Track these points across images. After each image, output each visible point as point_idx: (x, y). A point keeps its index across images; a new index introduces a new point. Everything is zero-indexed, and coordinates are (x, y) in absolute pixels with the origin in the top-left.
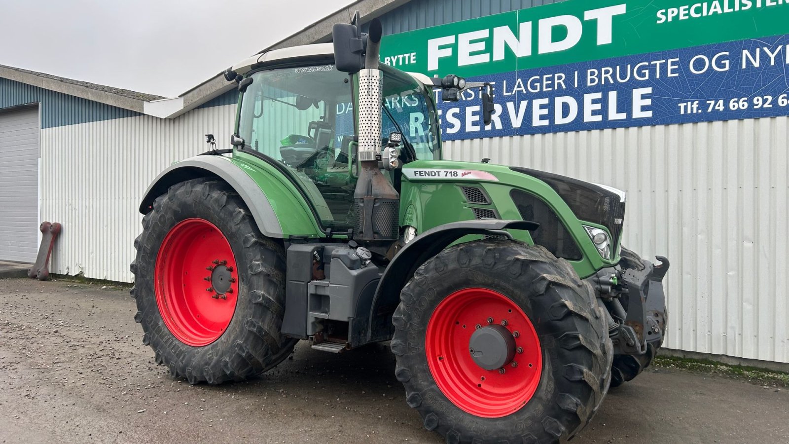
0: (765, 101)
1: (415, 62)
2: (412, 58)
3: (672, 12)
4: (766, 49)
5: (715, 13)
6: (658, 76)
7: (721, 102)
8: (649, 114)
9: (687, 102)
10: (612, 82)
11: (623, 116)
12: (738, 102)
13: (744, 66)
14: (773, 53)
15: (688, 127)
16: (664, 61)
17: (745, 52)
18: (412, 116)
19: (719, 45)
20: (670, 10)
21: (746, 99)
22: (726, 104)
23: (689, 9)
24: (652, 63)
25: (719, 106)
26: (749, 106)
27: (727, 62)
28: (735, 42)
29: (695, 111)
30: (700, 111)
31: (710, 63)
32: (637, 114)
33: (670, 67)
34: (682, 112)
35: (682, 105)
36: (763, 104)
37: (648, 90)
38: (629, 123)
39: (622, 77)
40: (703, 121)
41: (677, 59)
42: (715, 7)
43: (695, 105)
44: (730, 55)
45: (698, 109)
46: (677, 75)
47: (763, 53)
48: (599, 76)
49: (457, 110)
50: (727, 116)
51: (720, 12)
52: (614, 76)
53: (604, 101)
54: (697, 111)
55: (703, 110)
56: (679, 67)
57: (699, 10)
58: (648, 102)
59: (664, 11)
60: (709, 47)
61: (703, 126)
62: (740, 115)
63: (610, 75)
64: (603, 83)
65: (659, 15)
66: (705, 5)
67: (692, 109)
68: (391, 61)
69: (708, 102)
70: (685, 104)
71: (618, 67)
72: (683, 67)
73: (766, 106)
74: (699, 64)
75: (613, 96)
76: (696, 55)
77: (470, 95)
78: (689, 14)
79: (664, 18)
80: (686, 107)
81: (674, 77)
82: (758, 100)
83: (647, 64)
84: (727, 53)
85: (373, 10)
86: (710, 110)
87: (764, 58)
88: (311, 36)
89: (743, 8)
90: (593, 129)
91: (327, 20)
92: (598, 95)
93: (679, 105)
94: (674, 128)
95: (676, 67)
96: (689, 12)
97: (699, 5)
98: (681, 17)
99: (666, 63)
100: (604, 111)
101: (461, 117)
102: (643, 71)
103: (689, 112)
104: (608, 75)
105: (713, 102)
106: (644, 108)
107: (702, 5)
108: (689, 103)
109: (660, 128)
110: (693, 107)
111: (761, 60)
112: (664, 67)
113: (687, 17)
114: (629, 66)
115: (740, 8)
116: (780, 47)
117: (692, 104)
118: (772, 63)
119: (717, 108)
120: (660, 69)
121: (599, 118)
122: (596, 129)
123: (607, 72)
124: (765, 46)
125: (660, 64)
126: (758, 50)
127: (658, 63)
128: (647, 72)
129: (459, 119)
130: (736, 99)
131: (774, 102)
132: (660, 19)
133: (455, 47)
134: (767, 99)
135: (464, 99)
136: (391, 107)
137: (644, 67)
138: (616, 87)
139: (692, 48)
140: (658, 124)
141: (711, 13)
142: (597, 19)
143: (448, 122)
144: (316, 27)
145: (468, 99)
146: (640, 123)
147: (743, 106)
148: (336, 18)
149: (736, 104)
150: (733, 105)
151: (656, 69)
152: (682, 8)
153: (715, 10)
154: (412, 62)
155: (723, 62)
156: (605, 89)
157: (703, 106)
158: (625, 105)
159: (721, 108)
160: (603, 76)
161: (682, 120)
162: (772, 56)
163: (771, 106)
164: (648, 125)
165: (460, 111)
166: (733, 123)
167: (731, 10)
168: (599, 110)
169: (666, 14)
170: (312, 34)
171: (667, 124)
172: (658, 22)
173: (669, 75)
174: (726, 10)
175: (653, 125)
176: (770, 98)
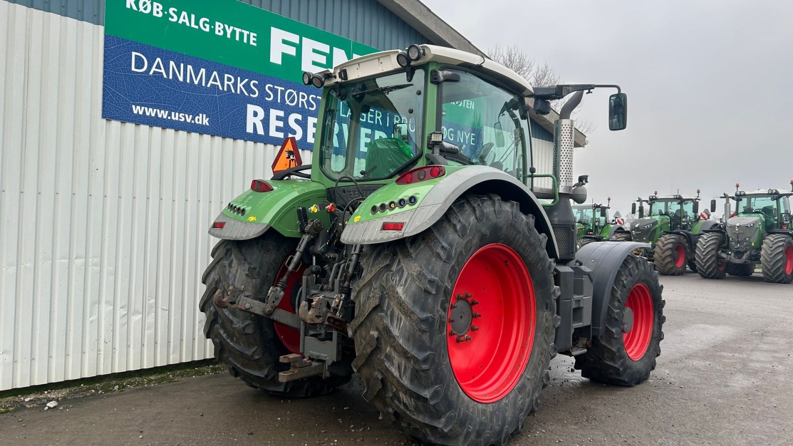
1: (255, 44)
2: (252, 39)
4: (465, 133)
13: (458, 140)
14: (467, 136)
17: (458, 132)
18: (251, 108)
19: (450, 123)
28: (456, 124)
31: (447, 133)
49: (299, 117)
60: (447, 123)
68: (224, 29)
77: (312, 106)
84: (453, 130)
101: (303, 124)
111: (464, 138)
116: (469, 134)
118: (467, 142)
129: (301, 127)
133: (299, 47)
135: (306, 107)
136: (223, 88)
143: (290, 127)
145: (310, 108)
154: (251, 43)
155: (451, 135)
165: (302, 119)
167: (455, 104)
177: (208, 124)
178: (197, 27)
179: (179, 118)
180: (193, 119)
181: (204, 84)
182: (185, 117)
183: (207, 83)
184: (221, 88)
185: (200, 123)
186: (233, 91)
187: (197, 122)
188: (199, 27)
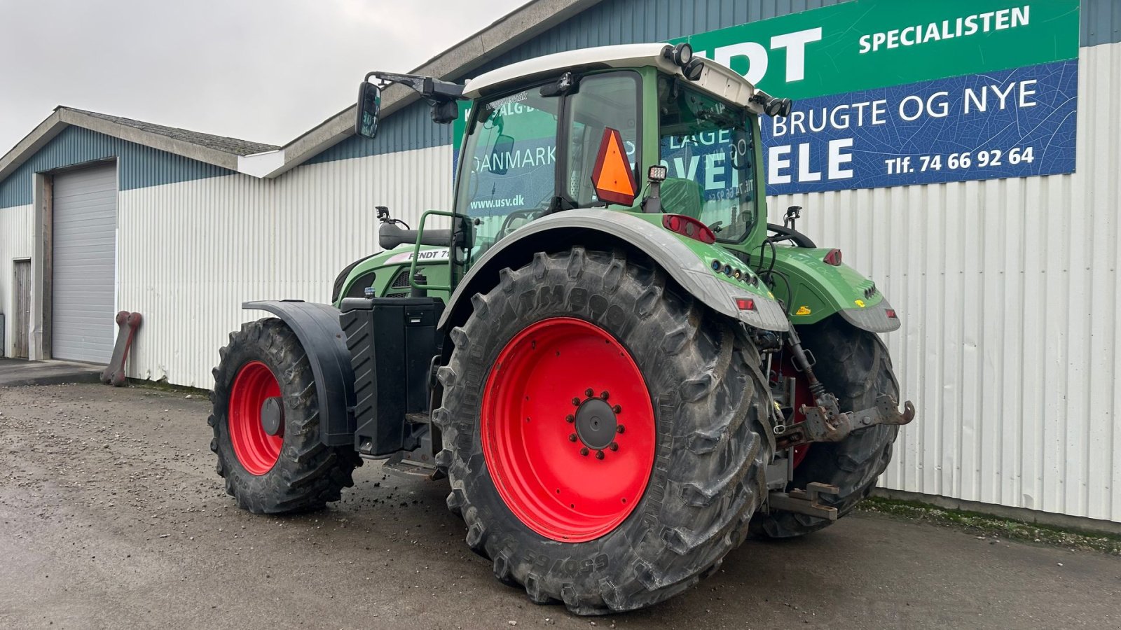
0: (992, 157)
3: (878, 39)
4: (994, 88)
5: (932, 39)
6: (860, 124)
7: (938, 158)
8: (848, 174)
9: (895, 158)
10: (803, 131)
11: (817, 176)
12: (958, 158)
13: (967, 111)
14: (1003, 93)
15: (898, 191)
16: (868, 104)
17: (969, 92)
19: (936, 82)
20: (876, 36)
21: (968, 154)
22: (944, 161)
23: (899, 35)
24: (854, 105)
25: (935, 164)
26: (972, 164)
27: (946, 105)
28: (957, 78)
29: (905, 170)
30: (912, 170)
31: (925, 106)
32: (834, 173)
33: (875, 112)
34: (890, 172)
35: (890, 162)
36: (991, 160)
37: (848, 142)
38: (824, 186)
39: (816, 126)
40: (915, 184)
41: (884, 101)
42: (932, 32)
43: (906, 162)
44: (949, 96)
45: (909, 167)
46: (884, 122)
47: (990, 92)
48: (788, 124)
50: (944, 176)
51: (937, 38)
52: (806, 123)
53: (793, 157)
54: (909, 170)
55: (915, 169)
56: (887, 111)
57: (911, 36)
58: (848, 158)
59: (868, 37)
60: (924, 84)
61: (915, 190)
62: (961, 176)
63: (801, 122)
64: (792, 132)
65: (862, 42)
66: (919, 28)
67: (902, 167)
69: (922, 158)
70: (894, 161)
71: (811, 112)
72: (891, 109)
73: (993, 163)
74: (911, 108)
75: (804, 149)
76: (907, 96)
78: (898, 41)
79: (868, 46)
80: (894, 165)
81: (880, 124)
82: (983, 156)
83: (847, 107)
84: (946, 93)
85: (510, 37)
86: (924, 169)
87: (993, 99)
88: (436, 71)
89: (967, 33)
90: (780, 194)
91: (456, 50)
92: (787, 149)
93: (887, 161)
94: (880, 192)
95: (883, 111)
96: (899, 38)
97: (912, 29)
98: (890, 46)
99: (870, 107)
100: (793, 171)
102: (842, 117)
103: (898, 171)
104: (799, 122)
105: (927, 159)
106: (843, 166)
107: (915, 29)
108: (899, 160)
109: (863, 193)
110: (902, 165)
111: (988, 102)
112: (867, 111)
113: (897, 45)
114: (825, 110)
115: (963, 33)
116: (1012, 85)
117: (902, 161)
118: (1002, 107)
119: (932, 166)
120: (863, 114)
121: (787, 179)
122: (783, 193)
123: (797, 118)
124: (994, 83)
125: (864, 107)
126: (984, 89)
127: (861, 105)
128: (847, 117)
130: (956, 155)
131: (1004, 158)
132: (864, 48)
134: (995, 155)
136: (535, 164)
137: (843, 112)
138: (808, 137)
139: (903, 87)
140: (860, 188)
141: (926, 40)
142: (786, 47)
144: (443, 59)
146: (838, 186)
147: (965, 163)
148: (466, 47)
149: (956, 161)
150: (952, 163)
151: (858, 114)
152: (890, 33)
153: (932, 36)
155: (940, 105)
156: (794, 140)
157: (916, 163)
158: (819, 162)
159: (938, 167)
160: (793, 123)
161: (890, 182)
162: (1003, 97)
163: (999, 164)
164: (847, 189)
166: (953, 187)
167: (952, 36)
168: (787, 169)
169: (870, 41)
170: (437, 68)
171: (871, 187)
172: (862, 51)
173: (875, 122)
174: (946, 36)
175: (854, 189)
176: (998, 153)
177: (523, 204)
178: (512, 113)
179: (501, 204)
180: (511, 202)
181: (519, 166)
182: (505, 202)
183: (521, 165)
184: (533, 165)
185: (517, 204)
186: (544, 163)
187: (514, 204)
188: (514, 112)
